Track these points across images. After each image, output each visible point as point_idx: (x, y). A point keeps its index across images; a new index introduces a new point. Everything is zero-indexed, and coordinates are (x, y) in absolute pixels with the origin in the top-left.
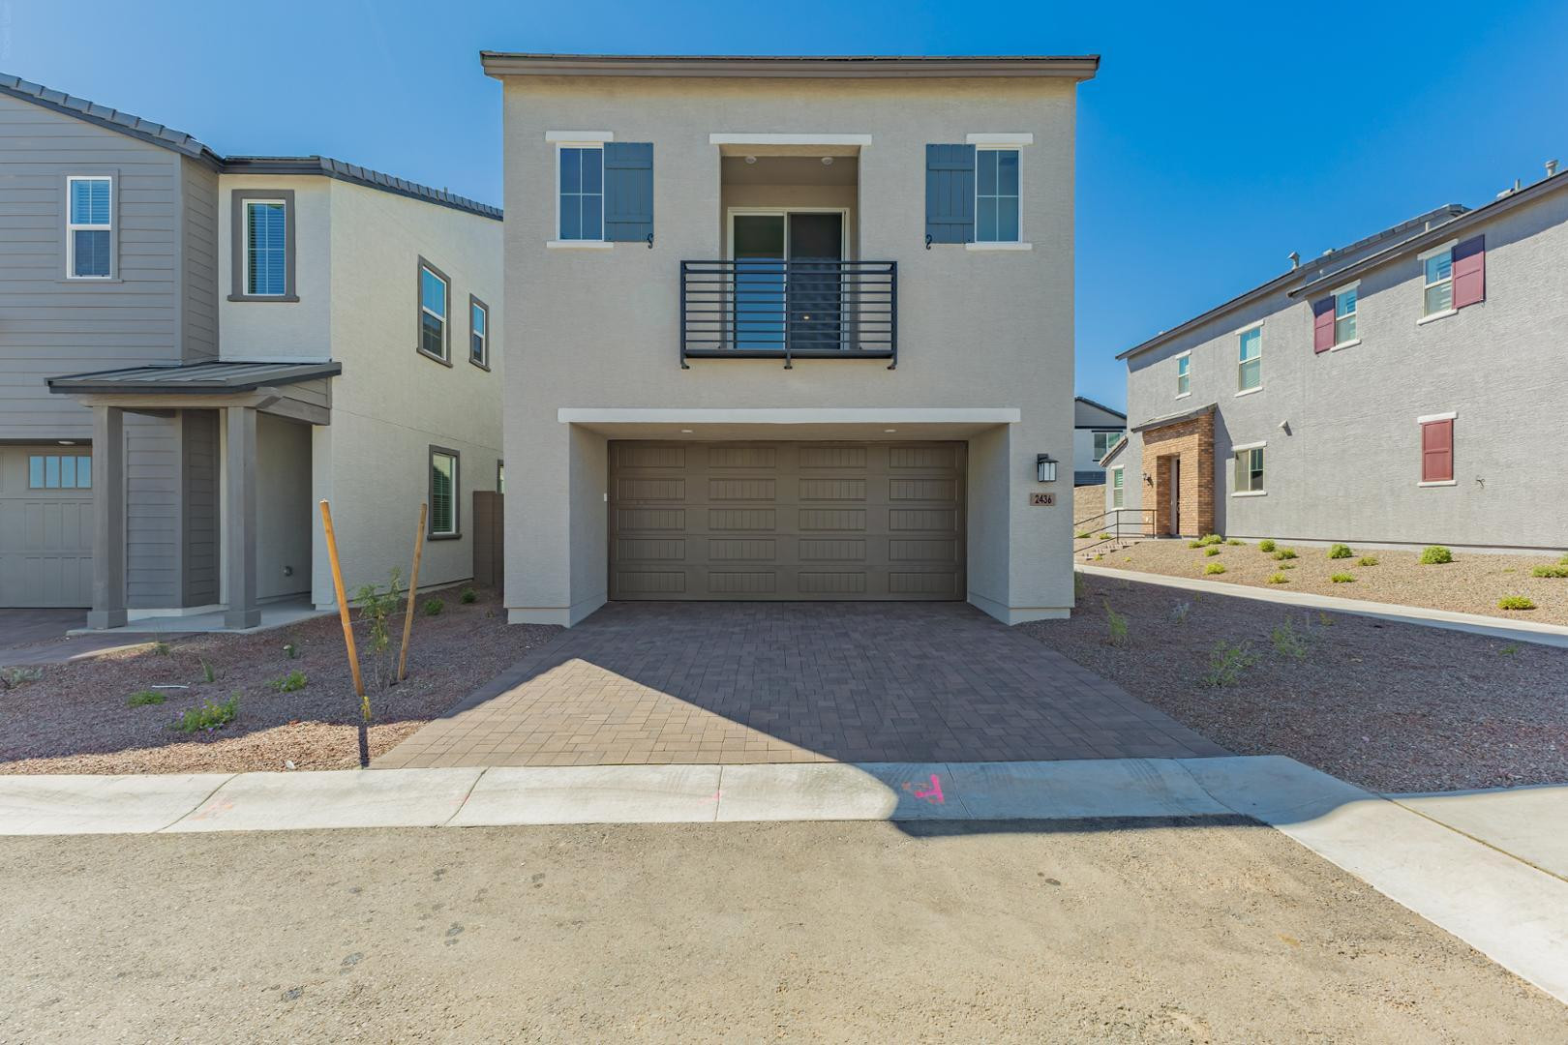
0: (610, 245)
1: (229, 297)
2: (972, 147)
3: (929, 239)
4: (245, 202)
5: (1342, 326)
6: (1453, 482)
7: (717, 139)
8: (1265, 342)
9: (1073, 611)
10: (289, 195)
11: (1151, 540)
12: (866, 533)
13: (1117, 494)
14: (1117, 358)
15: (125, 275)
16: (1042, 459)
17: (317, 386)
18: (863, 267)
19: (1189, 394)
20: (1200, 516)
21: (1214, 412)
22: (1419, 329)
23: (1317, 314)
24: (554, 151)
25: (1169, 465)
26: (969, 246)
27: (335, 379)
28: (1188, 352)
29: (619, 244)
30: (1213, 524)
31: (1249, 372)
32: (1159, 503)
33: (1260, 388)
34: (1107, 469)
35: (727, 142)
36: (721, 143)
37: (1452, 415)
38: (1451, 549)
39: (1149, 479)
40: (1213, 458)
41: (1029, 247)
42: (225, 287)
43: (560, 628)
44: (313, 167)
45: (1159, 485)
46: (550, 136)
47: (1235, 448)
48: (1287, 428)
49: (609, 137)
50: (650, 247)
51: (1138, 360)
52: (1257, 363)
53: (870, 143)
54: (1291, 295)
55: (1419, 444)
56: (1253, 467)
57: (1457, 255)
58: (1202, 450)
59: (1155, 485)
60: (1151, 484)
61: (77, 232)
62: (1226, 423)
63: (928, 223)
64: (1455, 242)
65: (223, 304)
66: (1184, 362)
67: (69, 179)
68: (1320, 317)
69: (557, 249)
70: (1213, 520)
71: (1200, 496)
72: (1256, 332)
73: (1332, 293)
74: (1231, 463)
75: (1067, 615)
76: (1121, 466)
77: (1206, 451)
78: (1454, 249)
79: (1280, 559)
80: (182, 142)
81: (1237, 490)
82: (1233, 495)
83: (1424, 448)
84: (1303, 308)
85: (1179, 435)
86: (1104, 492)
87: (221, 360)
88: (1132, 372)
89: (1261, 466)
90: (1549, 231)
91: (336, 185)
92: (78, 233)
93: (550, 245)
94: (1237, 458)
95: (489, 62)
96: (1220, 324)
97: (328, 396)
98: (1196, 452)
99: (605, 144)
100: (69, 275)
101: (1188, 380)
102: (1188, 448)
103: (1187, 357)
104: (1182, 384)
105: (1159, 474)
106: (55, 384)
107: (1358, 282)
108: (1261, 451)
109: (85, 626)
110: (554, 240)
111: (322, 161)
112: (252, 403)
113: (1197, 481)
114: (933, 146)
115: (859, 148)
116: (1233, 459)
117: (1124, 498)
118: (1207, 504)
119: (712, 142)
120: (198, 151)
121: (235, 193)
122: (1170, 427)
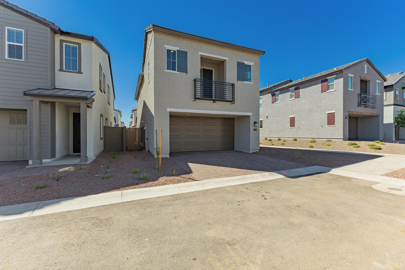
0: (178, 73)
1: (59, 70)
2: (244, 63)
3: (238, 80)
5: (277, 99)
6: (295, 127)
8: (263, 100)
9: (259, 150)
10: (79, 44)
16: (255, 123)
18: (227, 84)
22: (289, 101)
23: (272, 96)
24: (165, 49)
29: (180, 73)
33: (262, 109)
36: (201, 54)
37: (294, 116)
38: (297, 139)
41: (253, 83)
42: (57, 67)
46: (165, 46)
48: (267, 117)
49: (178, 49)
50: (187, 74)
52: (261, 104)
53: (228, 59)
54: (268, 92)
55: (289, 121)
56: (261, 124)
57: (295, 89)
61: (9, 44)
63: (237, 76)
64: (295, 87)
65: (57, 71)
67: (6, 28)
68: (273, 97)
69: (166, 72)
73: (275, 93)
75: (258, 151)
78: (295, 88)
80: (53, 25)
83: (290, 121)
84: (270, 95)
87: (56, 87)
90: (309, 88)
100: (7, 57)
107: (279, 92)
108: (262, 121)
110: (166, 70)
114: (238, 62)
115: (226, 60)
119: (199, 54)
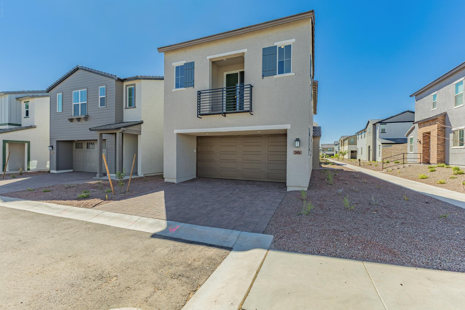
2: (276, 46)
3: (263, 76)
4: (128, 87)
7: (208, 58)
9: (309, 188)
10: (134, 85)
11: (420, 165)
12: (261, 161)
13: (411, 147)
14: (410, 96)
15: (107, 106)
16: (298, 140)
17: (138, 126)
19: (436, 108)
20: (437, 156)
21: (445, 115)
24: (174, 67)
25: (427, 136)
26: (275, 76)
27: (142, 124)
28: (436, 92)
30: (444, 160)
31: (459, 98)
32: (423, 151)
33: (463, 105)
34: (408, 138)
35: (211, 58)
36: (210, 58)
39: (420, 142)
40: (445, 133)
41: (294, 74)
42: (124, 107)
43: (174, 183)
44: (137, 78)
45: (423, 144)
46: (173, 64)
47: (453, 129)
49: (185, 62)
50: (193, 88)
51: (419, 96)
52: (462, 95)
53: (247, 51)
56: (460, 137)
58: (439, 130)
59: (422, 144)
60: (421, 143)
62: (450, 119)
63: (263, 71)
65: (124, 109)
66: (435, 96)
69: (175, 91)
70: (444, 158)
71: (438, 148)
72: (461, 83)
74: (451, 135)
76: (412, 137)
77: (441, 131)
79: (456, 174)
80: (114, 77)
81: (454, 146)
82: (452, 148)
85: (430, 125)
86: (407, 146)
87: (124, 121)
88: (416, 101)
89: (463, 136)
91: (143, 81)
92: (101, 98)
93: (173, 90)
94: (454, 133)
95: (159, 50)
96: (448, 80)
97: (140, 128)
98: (436, 131)
99: (184, 64)
100: (99, 107)
101: (436, 103)
102: (434, 129)
103: (436, 94)
104: (434, 105)
105: (424, 140)
106: (91, 129)
108: (463, 130)
109: (96, 177)
111: (138, 77)
112: (120, 131)
113: (436, 143)
114: (264, 48)
115: (244, 53)
116: (453, 134)
117: (413, 149)
118: (441, 151)
119: (207, 58)
120: (117, 78)
121: (126, 85)
122: (427, 122)
